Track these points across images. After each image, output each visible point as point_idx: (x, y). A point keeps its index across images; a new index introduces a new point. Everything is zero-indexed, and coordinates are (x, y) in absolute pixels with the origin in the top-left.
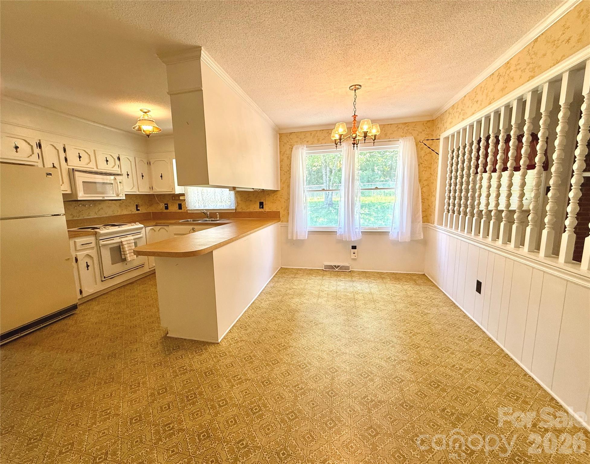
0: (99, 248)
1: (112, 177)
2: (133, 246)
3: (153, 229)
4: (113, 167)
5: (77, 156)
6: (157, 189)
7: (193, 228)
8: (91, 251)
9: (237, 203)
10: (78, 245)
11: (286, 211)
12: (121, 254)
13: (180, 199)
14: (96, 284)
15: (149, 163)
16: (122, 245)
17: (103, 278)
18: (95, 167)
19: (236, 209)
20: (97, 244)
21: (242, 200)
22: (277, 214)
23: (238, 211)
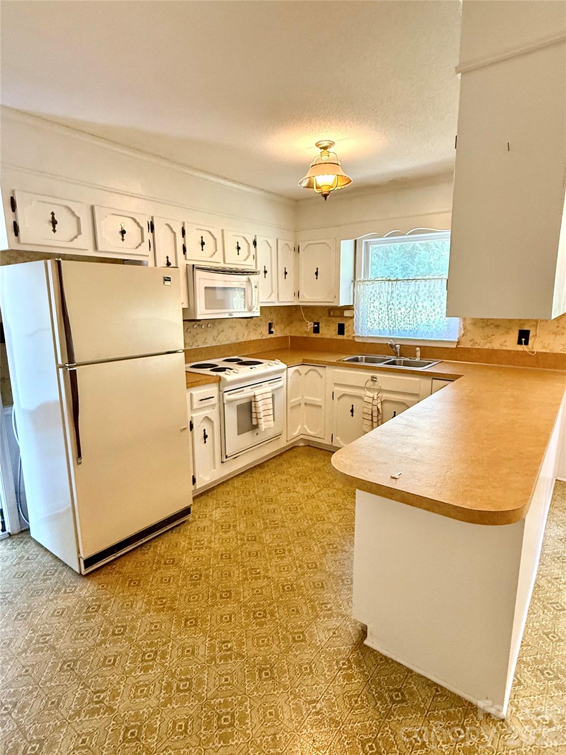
0: (222, 405)
1: (244, 278)
2: (270, 403)
3: (297, 370)
4: (246, 260)
5: (199, 242)
6: (307, 297)
7: (373, 377)
8: (211, 411)
9: (464, 329)
10: (196, 400)
12: (251, 418)
13: (345, 315)
14: (215, 468)
15: (297, 250)
16: (255, 401)
17: (225, 457)
18: (221, 260)
19: (458, 343)
20: (221, 398)
21: (475, 324)
22: (562, 361)
23: (462, 346)
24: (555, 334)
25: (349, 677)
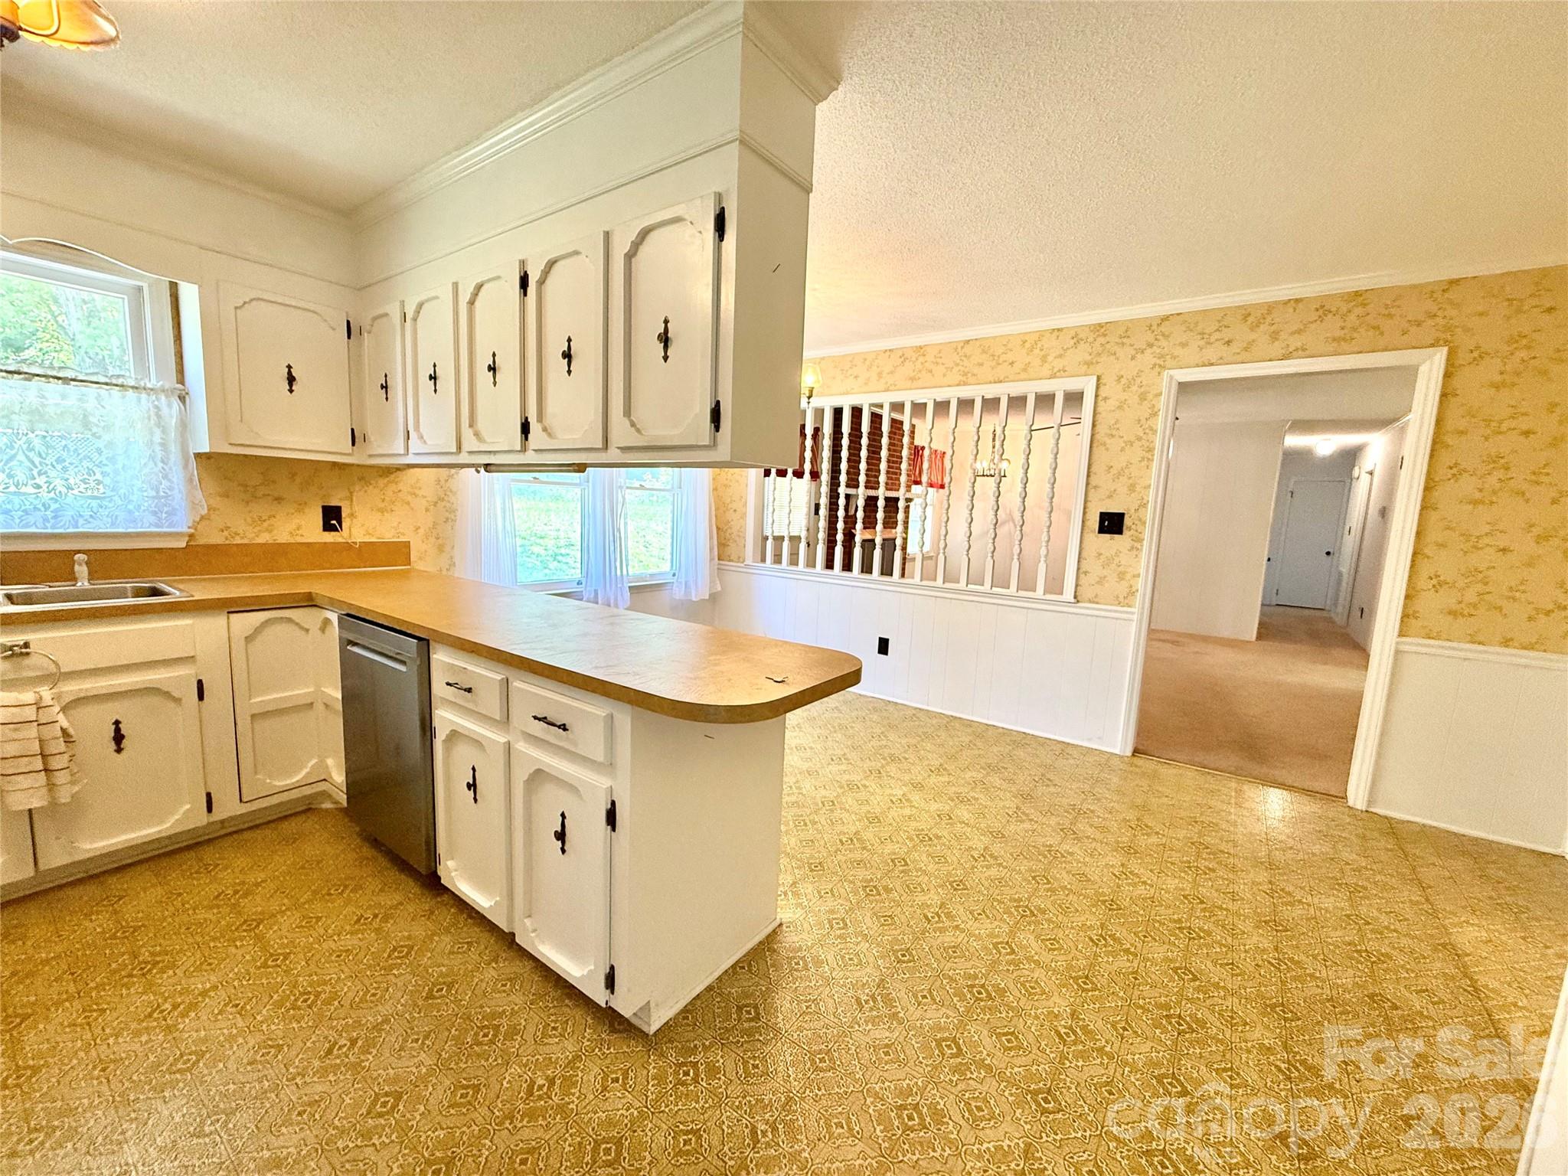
11: (432, 540)
19: (191, 536)
21: (226, 495)
22: (398, 553)
23: (202, 541)
24: (382, 511)
25: (713, 1071)
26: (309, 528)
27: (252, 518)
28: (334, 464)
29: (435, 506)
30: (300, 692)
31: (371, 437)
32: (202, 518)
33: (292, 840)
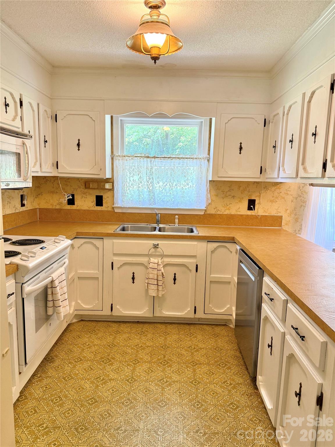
3: (72, 245)
4: (13, 120)
6: (67, 168)
11: (293, 216)
13: (103, 187)
15: (54, 118)
16: (52, 287)
17: (24, 366)
19: (206, 210)
21: (217, 196)
22: (277, 221)
23: (208, 212)
24: (272, 201)
26: (242, 209)
27: (224, 204)
28: (255, 182)
29: (296, 199)
30: (227, 276)
31: (268, 170)
32: (209, 204)
33: (216, 335)
